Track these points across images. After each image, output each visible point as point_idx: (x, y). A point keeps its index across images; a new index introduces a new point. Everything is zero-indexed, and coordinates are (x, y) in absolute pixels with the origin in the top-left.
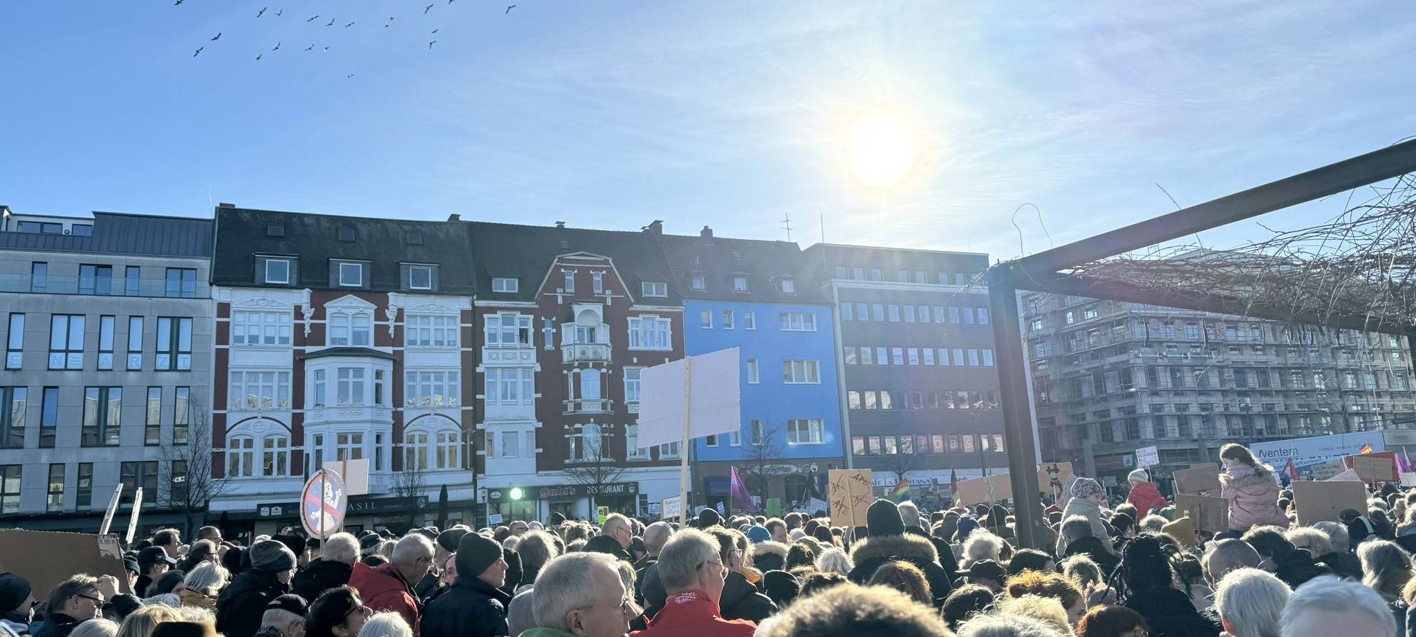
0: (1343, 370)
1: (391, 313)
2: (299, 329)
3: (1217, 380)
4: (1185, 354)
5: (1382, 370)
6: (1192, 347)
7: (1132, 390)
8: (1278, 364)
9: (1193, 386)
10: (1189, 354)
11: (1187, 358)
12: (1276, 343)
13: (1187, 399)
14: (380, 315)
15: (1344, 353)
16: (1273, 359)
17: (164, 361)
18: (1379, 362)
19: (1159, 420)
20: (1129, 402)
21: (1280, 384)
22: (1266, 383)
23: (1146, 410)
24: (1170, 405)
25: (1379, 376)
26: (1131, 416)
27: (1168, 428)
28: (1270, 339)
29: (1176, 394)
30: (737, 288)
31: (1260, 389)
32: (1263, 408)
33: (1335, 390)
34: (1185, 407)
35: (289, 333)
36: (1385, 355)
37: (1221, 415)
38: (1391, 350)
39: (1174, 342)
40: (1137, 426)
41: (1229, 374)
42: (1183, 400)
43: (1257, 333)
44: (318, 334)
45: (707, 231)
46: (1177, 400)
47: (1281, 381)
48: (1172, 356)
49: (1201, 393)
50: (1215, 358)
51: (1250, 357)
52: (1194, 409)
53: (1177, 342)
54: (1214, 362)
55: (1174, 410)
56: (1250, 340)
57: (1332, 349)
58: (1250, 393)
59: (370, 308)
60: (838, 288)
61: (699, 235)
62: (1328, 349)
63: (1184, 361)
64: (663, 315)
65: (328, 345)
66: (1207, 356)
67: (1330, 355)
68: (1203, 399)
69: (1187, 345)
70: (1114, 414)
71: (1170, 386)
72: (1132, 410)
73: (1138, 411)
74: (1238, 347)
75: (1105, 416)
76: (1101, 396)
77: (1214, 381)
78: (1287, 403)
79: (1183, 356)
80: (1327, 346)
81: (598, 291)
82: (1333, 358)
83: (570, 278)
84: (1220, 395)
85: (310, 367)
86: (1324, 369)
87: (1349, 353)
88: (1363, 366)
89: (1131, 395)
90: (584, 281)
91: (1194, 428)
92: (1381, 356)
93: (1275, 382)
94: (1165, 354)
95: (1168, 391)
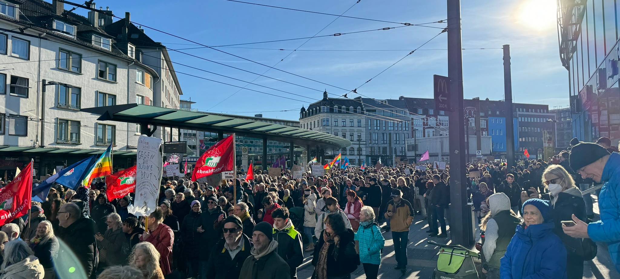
1: (438, 120)
2: (424, 123)
14: (437, 120)
17: (404, 129)
35: (422, 123)
44: (427, 125)
45: (487, 99)
59: (435, 119)
60: (518, 114)
61: (485, 100)
64: (484, 120)
65: (429, 126)
81: (472, 114)
83: (468, 112)
85: (426, 130)
90: (470, 113)
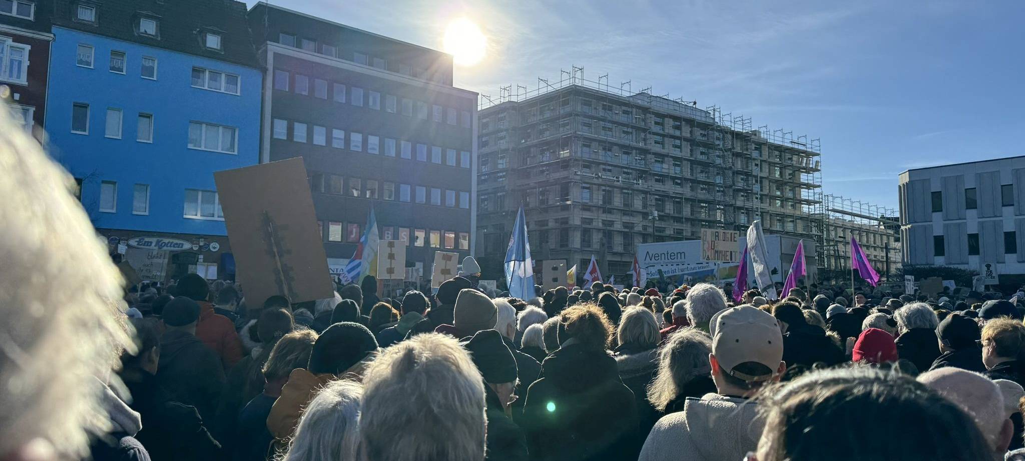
0: (740, 208)
3: (640, 203)
4: (616, 178)
5: (768, 212)
6: (625, 173)
7: (569, 203)
8: (691, 196)
9: (620, 206)
10: (620, 177)
11: (619, 181)
12: (692, 178)
13: (613, 216)
15: (742, 196)
16: (687, 191)
18: (765, 206)
19: (586, 233)
20: (564, 214)
21: (690, 213)
22: (680, 211)
23: (577, 222)
24: (598, 220)
25: (764, 217)
26: (563, 226)
27: (594, 241)
28: (687, 175)
29: (605, 211)
30: (142, 30)
31: (674, 215)
32: (674, 232)
33: (732, 224)
34: (611, 223)
36: (771, 201)
37: (639, 233)
38: (775, 198)
39: (609, 165)
40: (568, 236)
41: (652, 200)
42: (609, 217)
43: (678, 168)
46: (605, 217)
47: (691, 211)
48: (605, 177)
49: (625, 213)
50: (641, 184)
51: (669, 188)
52: (618, 226)
53: (612, 165)
54: (640, 187)
55: (600, 225)
56: (672, 173)
57: (734, 190)
58: (665, 218)
60: (274, 53)
62: (731, 190)
63: (616, 183)
64: (17, 39)
66: (635, 182)
67: (732, 194)
68: (626, 219)
69: (620, 169)
70: (551, 224)
71: (601, 202)
72: (565, 221)
73: (571, 222)
74: (661, 178)
75: (543, 226)
76: (543, 206)
77: (638, 204)
78: (694, 230)
79: (615, 179)
80: (731, 187)
82: (733, 198)
84: (641, 217)
86: (725, 206)
87: (746, 196)
88: (755, 207)
89: (566, 208)
91: (615, 242)
92: (768, 200)
93: (687, 211)
94: (600, 175)
95: (599, 208)
